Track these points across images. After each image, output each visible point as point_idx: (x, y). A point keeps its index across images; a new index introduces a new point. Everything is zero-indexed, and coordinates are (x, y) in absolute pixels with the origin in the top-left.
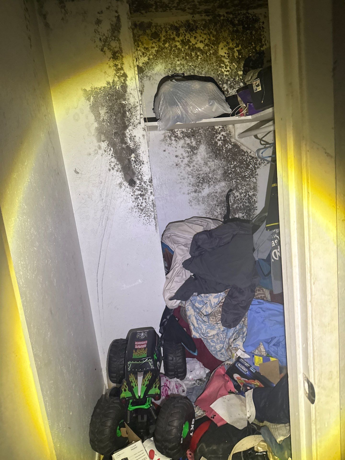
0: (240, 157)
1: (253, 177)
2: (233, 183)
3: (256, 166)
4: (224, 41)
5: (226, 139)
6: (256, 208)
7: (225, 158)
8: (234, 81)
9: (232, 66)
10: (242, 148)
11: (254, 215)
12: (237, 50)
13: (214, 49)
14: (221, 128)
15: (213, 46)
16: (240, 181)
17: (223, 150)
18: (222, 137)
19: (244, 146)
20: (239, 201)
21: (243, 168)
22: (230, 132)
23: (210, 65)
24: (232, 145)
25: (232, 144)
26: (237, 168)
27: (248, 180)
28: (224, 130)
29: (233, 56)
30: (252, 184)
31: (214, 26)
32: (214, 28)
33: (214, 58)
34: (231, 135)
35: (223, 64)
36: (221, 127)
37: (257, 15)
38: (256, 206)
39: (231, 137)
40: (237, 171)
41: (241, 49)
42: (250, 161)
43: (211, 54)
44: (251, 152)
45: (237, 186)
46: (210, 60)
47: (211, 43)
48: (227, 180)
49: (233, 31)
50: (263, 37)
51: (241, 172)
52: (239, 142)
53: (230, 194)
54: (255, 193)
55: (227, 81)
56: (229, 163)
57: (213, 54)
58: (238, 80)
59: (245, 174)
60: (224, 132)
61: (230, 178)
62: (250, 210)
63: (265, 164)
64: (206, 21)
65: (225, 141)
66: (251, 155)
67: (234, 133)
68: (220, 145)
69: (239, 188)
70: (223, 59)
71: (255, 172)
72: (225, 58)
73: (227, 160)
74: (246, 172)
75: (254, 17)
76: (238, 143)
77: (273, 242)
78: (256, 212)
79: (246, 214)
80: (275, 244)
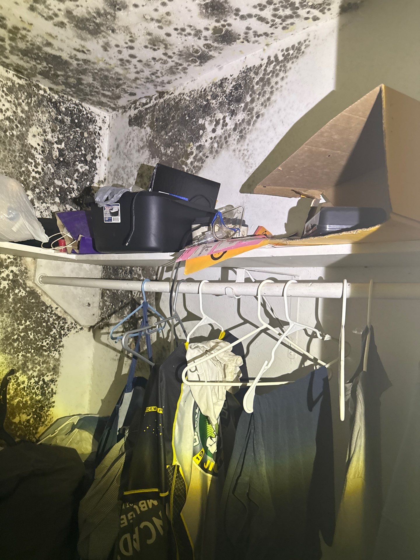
0: (38, 314)
1: (56, 350)
2: (18, 358)
3: (62, 332)
4: (39, 126)
5: (18, 280)
6: (53, 404)
7: (10, 312)
8: (46, 191)
9: (47, 167)
10: (44, 298)
11: (47, 416)
12: (58, 148)
13: (20, 131)
14: (12, 260)
15: (19, 125)
16: (32, 354)
17: (10, 297)
18: (11, 274)
19: (48, 296)
20: (25, 391)
21: (41, 334)
22: (26, 268)
23: (8, 152)
24: (26, 291)
25: (28, 289)
26: (29, 333)
27: (46, 354)
28: (17, 263)
29: (50, 153)
30: (52, 362)
31: (27, 98)
32: (26, 100)
33: (17, 143)
34: (28, 275)
35: (32, 159)
36: (11, 257)
37: (93, 114)
38: (53, 400)
39: (27, 277)
40: (29, 337)
41: (63, 148)
42: (53, 323)
43: (13, 134)
44: (57, 308)
45: (24, 364)
46: (10, 145)
47: (16, 120)
48: (7, 351)
49: (56, 119)
50: (98, 147)
51: (36, 339)
52: (40, 289)
53: (10, 378)
54: (55, 377)
55: (35, 187)
56: (17, 321)
57: (18, 137)
58: (53, 191)
59: (42, 343)
60: (16, 266)
61: (14, 348)
62: (42, 408)
63: (76, 330)
64: (13, 84)
65: (15, 283)
66: (56, 313)
67: (33, 271)
68: (5, 287)
69: (28, 367)
70: (33, 151)
71: (60, 342)
72: (37, 152)
73: (14, 315)
74: (44, 341)
75: (89, 115)
76: (37, 289)
77: (124, 517)
78: (51, 411)
79: (33, 415)
80: (128, 520)
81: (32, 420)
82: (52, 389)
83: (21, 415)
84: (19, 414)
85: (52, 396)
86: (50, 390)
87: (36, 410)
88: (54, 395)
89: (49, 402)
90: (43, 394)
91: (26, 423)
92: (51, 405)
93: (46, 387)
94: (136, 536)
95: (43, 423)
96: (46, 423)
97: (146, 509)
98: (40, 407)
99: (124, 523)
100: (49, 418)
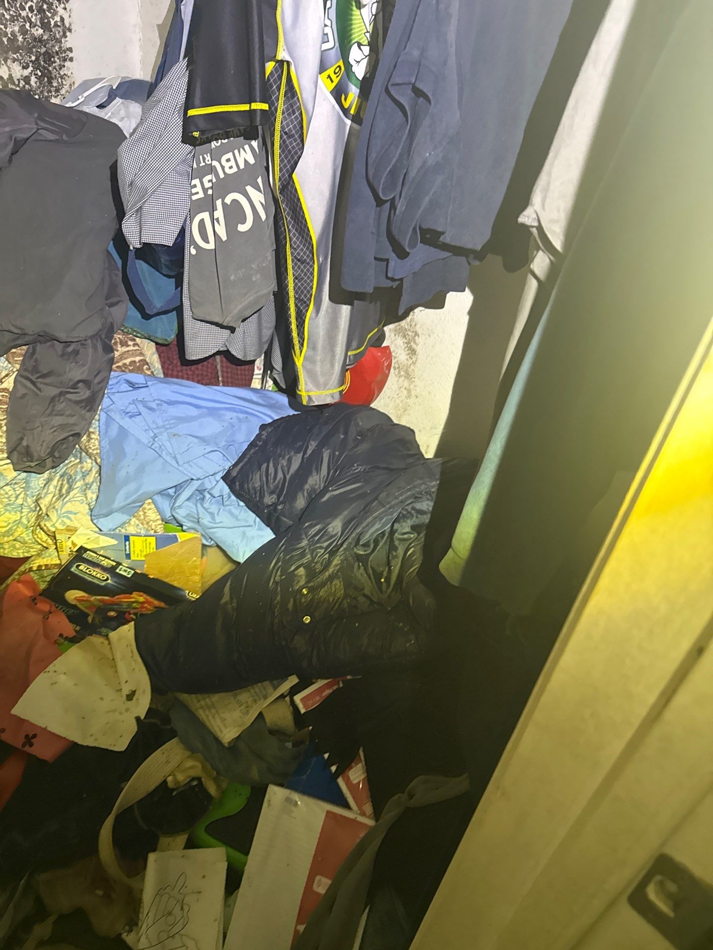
11: (62, 77)
38: (68, 45)
62: (48, 57)
77: (196, 182)
78: (68, 69)
79: (35, 69)
80: (205, 190)
81: (33, 79)
82: (62, 19)
83: (9, 62)
84: (6, 62)
85: (65, 36)
86: (57, 19)
87: (37, 59)
88: (68, 34)
89: (60, 47)
90: (45, 26)
91: (22, 83)
92: (66, 55)
93: (49, 9)
94: (219, 213)
95: (57, 90)
96: (63, 91)
97: (235, 169)
98: (44, 53)
99: (197, 193)
100: (67, 83)
